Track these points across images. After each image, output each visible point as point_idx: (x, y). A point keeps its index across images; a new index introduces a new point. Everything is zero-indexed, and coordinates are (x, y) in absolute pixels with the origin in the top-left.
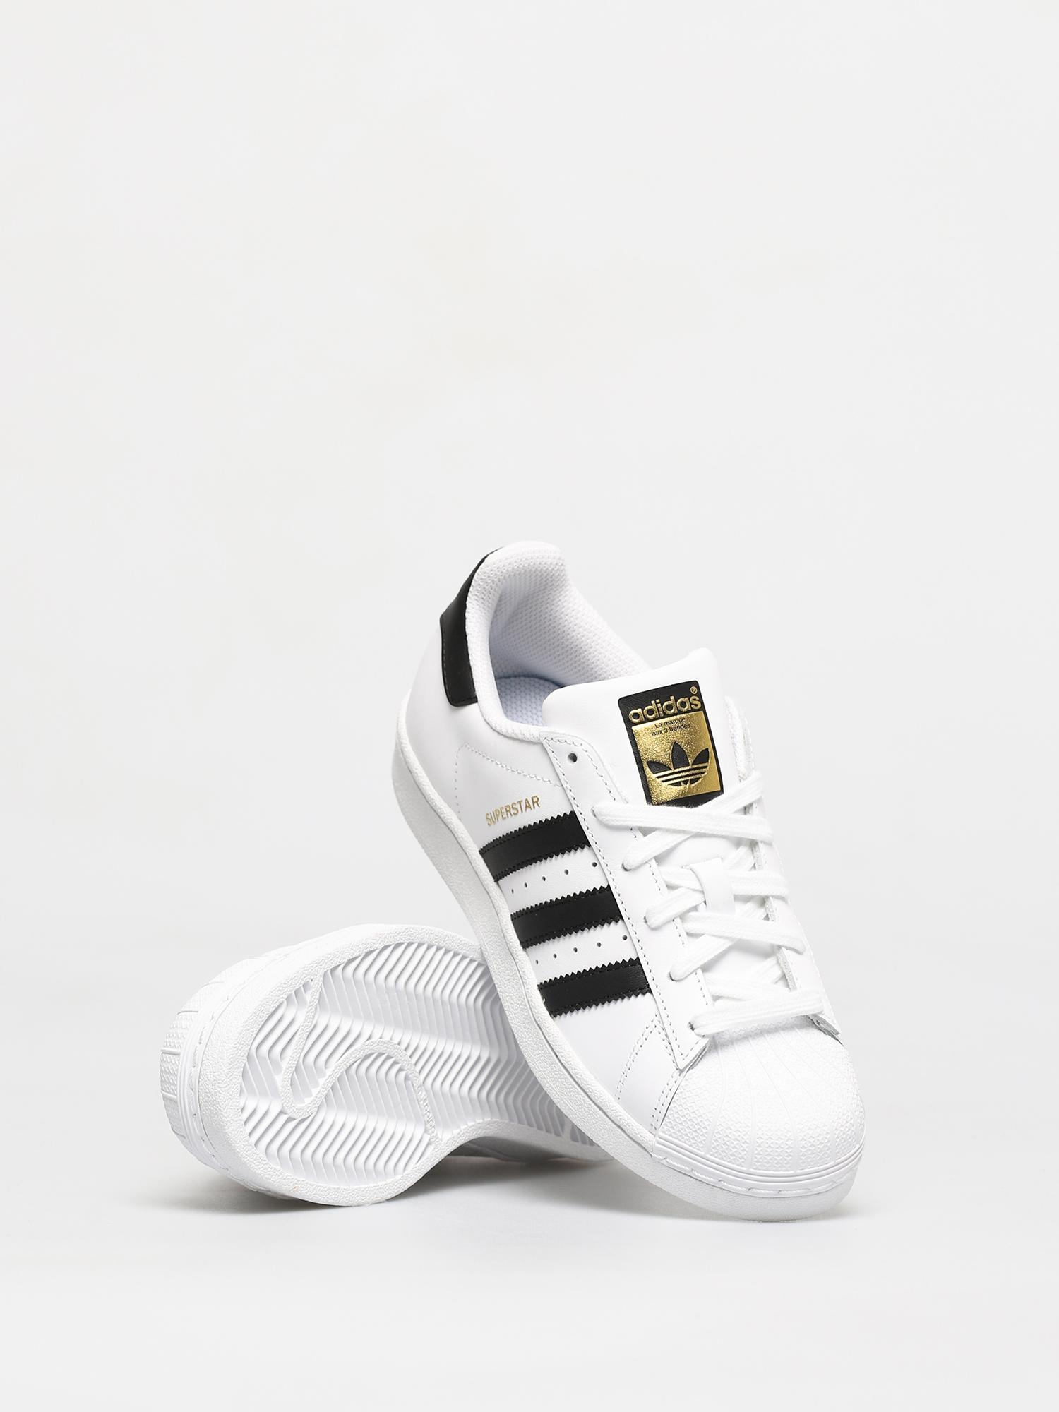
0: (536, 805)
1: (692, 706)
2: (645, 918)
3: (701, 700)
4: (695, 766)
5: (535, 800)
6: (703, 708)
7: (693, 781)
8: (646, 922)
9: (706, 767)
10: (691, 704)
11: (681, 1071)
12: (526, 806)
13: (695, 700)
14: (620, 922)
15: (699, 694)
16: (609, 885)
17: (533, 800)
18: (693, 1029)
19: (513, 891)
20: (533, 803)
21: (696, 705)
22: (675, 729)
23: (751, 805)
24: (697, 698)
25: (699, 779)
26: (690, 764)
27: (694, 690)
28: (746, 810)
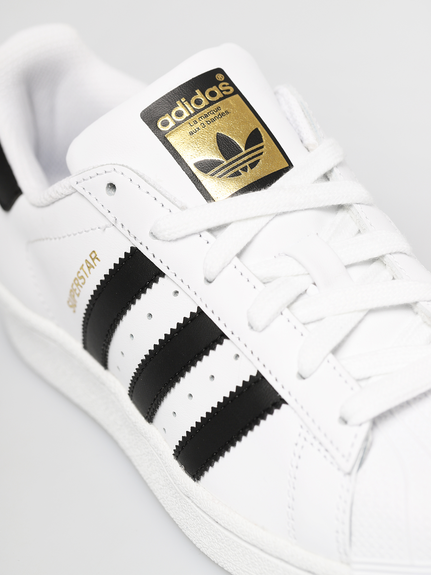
0: (96, 260)
1: (224, 92)
2: (250, 325)
3: (232, 84)
4: (249, 150)
5: (93, 256)
6: (237, 91)
7: (252, 166)
8: (252, 328)
9: (262, 147)
10: (221, 91)
11: (349, 474)
12: (88, 267)
13: (224, 86)
14: (225, 341)
15: (227, 79)
16: (199, 308)
17: (91, 257)
18: (346, 422)
19: (122, 353)
20: (93, 259)
21: (228, 90)
22: (213, 120)
23: (331, 171)
24: (227, 84)
25: (258, 161)
26: (243, 149)
27: (219, 77)
28: (326, 177)
